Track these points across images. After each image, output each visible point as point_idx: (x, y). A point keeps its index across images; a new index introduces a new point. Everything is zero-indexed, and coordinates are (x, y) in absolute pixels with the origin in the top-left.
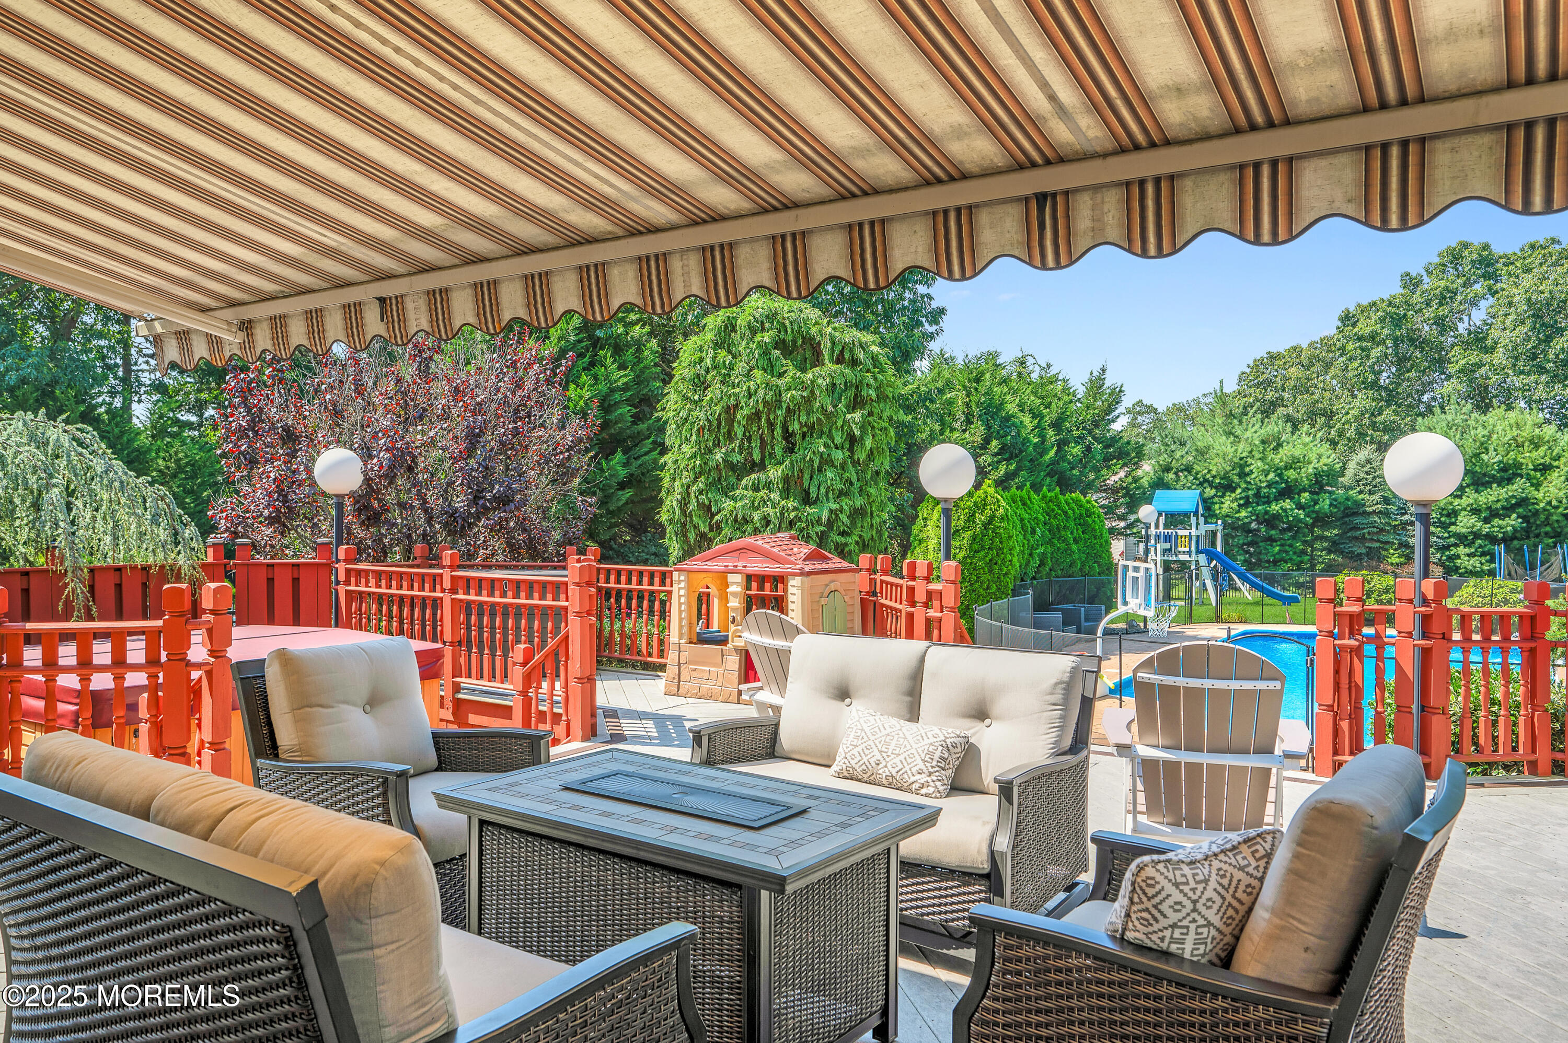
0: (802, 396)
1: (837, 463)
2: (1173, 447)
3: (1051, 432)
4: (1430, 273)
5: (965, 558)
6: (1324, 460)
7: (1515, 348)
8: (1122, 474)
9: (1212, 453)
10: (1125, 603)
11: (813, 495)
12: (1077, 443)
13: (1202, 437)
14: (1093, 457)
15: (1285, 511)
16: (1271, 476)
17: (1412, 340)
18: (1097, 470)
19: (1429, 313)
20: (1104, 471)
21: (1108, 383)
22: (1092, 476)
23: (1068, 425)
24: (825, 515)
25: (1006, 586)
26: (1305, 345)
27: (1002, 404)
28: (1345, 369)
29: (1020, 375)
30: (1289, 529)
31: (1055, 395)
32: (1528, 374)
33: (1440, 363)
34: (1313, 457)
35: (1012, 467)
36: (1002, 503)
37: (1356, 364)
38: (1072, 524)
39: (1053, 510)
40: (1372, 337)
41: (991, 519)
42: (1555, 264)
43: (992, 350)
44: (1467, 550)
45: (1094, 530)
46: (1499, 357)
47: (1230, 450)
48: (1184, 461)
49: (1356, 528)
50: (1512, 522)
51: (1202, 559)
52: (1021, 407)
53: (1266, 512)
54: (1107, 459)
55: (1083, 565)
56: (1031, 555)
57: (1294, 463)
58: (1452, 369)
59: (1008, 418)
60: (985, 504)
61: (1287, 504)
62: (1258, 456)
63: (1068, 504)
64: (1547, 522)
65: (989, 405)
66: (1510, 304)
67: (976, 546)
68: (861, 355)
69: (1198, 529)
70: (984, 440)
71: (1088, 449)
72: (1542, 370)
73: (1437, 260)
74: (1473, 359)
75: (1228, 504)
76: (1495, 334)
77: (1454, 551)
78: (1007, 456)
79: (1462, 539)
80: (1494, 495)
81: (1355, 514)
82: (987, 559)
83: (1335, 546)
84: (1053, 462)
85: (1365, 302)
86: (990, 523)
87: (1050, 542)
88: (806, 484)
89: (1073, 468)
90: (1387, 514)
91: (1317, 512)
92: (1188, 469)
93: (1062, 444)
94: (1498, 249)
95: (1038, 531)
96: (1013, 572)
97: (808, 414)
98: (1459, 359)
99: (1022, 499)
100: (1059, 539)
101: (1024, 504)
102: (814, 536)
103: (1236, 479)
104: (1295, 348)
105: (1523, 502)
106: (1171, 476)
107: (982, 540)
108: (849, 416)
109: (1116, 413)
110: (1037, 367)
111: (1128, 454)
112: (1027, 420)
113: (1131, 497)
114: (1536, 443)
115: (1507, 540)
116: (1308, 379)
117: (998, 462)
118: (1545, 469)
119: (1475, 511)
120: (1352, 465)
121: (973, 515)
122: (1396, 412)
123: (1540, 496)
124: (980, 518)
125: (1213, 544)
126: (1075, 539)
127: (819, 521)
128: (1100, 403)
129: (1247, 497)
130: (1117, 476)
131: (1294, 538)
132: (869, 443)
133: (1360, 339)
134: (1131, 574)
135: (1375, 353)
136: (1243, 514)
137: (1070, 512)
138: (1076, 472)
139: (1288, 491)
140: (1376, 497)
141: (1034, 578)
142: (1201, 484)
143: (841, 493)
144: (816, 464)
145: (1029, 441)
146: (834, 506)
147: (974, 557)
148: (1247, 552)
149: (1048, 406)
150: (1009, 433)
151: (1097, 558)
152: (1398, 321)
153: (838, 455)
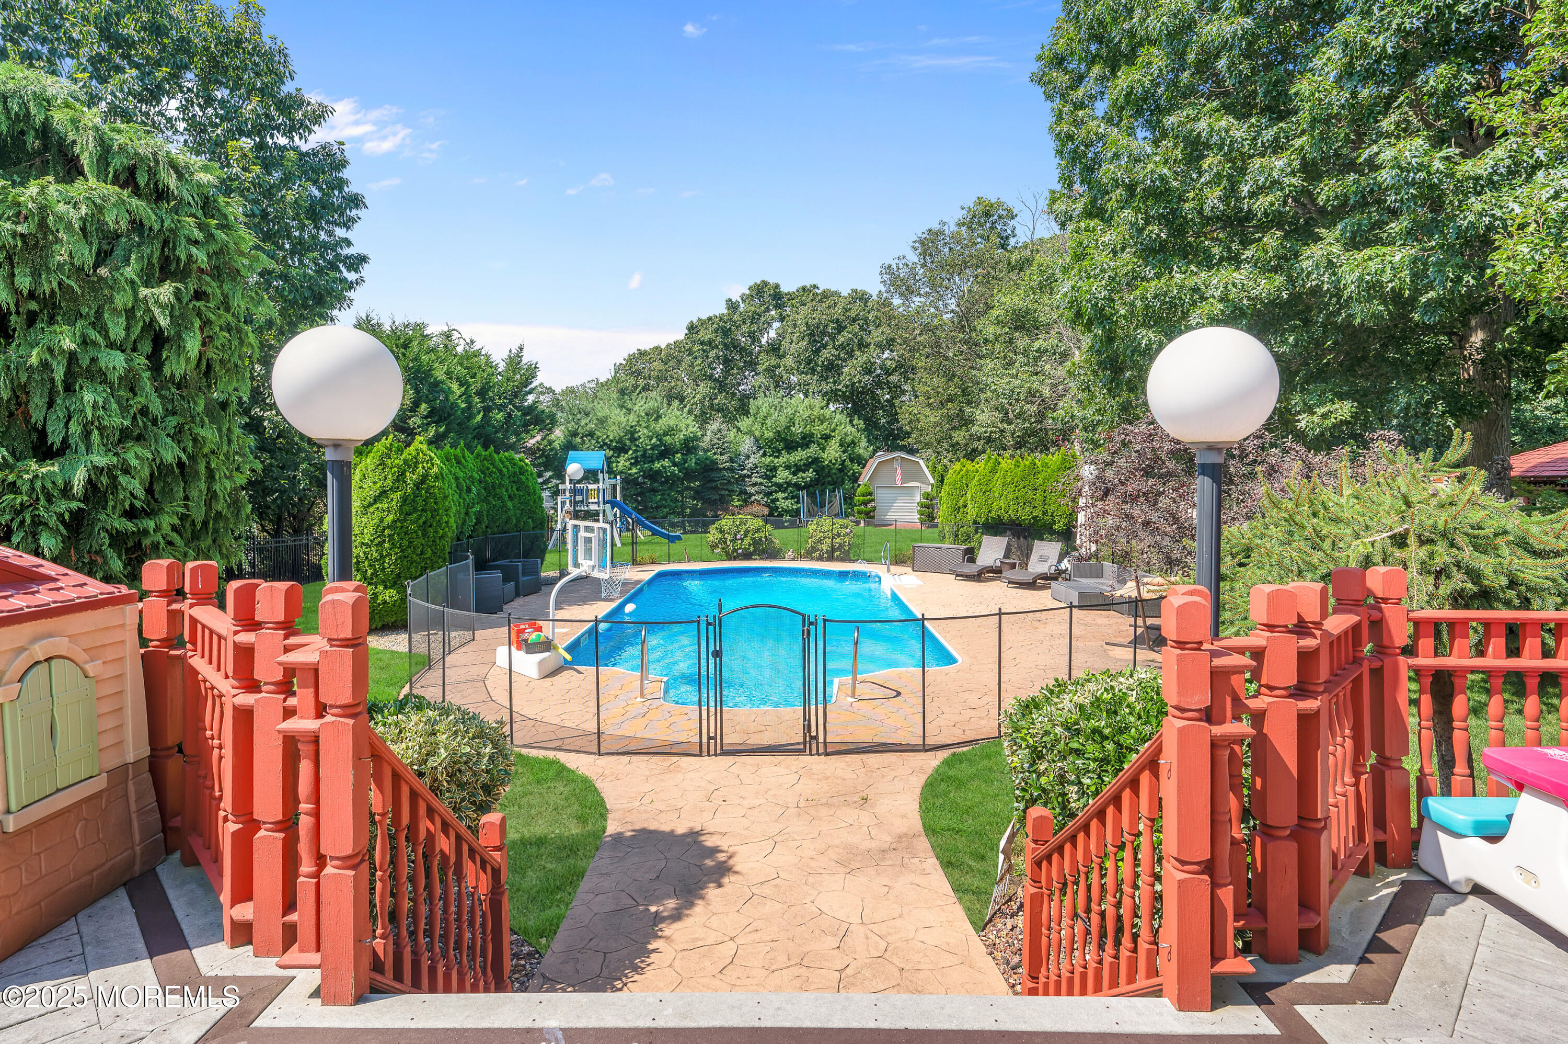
0: (14, 234)
1: (114, 377)
2: (579, 416)
3: (477, 400)
4: (744, 301)
5: (394, 521)
6: (691, 429)
7: (799, 355)
8: (538, 438)
9: (610, 421)
10: (577, 565)
11: (55, 438)
12: (500, 410)
13: (602, 410)
14: (514, 423)
15: (664, 468)
16: (654, 440)
17: (735, 347)
18: (517, 434)
19: (745, 328)
20: (524, 435)
21: (525, 360)
22: (513, 439)
23: (491, 394)
24: (79, 478)
25: (444, 550)
26: (663, 346)
27: (430, 370)
28: (692, 365)
29: (446, 346)
30: (667, 482)
31: (480, 367)
32: (806, 374)
33: (752, 365)
34: (683, 427)
35: (442, 429)
36: (437, 461)
37: (699, 361)
38: (506, 482)
39: (488, 469)
40: (710, 343)
41: (424, 478)
42: (821, 301)
43: (419, 321)
44: (783, 495)
45: (527, 487)
46: (789, 361)
47: (623, 419)
48: (588, 428)
49: (712, 481)
50: (810, 474)
51: (608, 507)
52: (448, 373)
53: (651, 469)
54: (526, 425)
55: (518, 521)
56: (467, 513)
57: (670, 431)
58: (760, 368)
59: (437, 384)
60: (417, 463)
61: (666, 463)
62: (644, 425)
63: (502, 463)
64: (829, 475)
65: (418, 371)
66: (795, 326)
67: (407, 508)
68: (172, 182)
69: (604, 483)
70: (413, 403)
71: (510, 415)
72: (813, 371)
73: (748, 292)
74: (773, 363)
75: (622, 462)
76: (785, 344)
77: (775, 496)
78: (436, 418)
79: (780, 487)
80: (799, 456)
81: (711, 470)
82: (421, 522)
83: (697, 494)
84: (480, 426)
85: (704, 317)
86: (423, 482)
87: (486, 500)
88: (37, 416)
89: (496, 432)
90: (732, 469)
91: (686, 469)
92: (591, 434)
93: (487, 410)
94: (784, 289)
95: (474, 489)
96: (449, 534)
97: (36, 274)
98: (766, 361)
99: (456, 457)
100: (494, 497)
101: (459, 462)
102: (53, 521)
103: (628, 443)
104: (657, 348)
105: (816, 461)
106: (578, 440)
107: (413, 501)
108: (144, 292)
109: (532, 386)
110: (462, 342)
111: (543, 421)
112: (455, 386)
113: (546, 457)
114: (822, 420)
115: (807, 487)
116: (667, 371)
117: (428, 424)
118: (827, 437)
119: (788, 467)
120: (709, 433)
121: (403, 474)
122: (726, 398)
123: (825, 456)
124: (411, 478)
125: (615, 497)
126: (510, 497)
127: (66, 491)
128: (518, 376)
129: (636, 458)
130: (534, 440)
131: (671, 489)
132: (193, 345)
133: (702, 343)
134: (582, 534)
135: (712, 354)
136: (634, 470)
137: (505, 470)
138: (500, 435)
139: (666, 452)
140: (725, 457)
141: (470, 537)
142: (601, 447)
143: (125, 435)
144: (59, 374)
145: (457, 405)
146: (101, 460)
147: (405, 520)
148: (636, 500)
149: (473, 376)
150: (438, 398)
151: (531, 513)
152: (726, 332)
153: (115, 361)
